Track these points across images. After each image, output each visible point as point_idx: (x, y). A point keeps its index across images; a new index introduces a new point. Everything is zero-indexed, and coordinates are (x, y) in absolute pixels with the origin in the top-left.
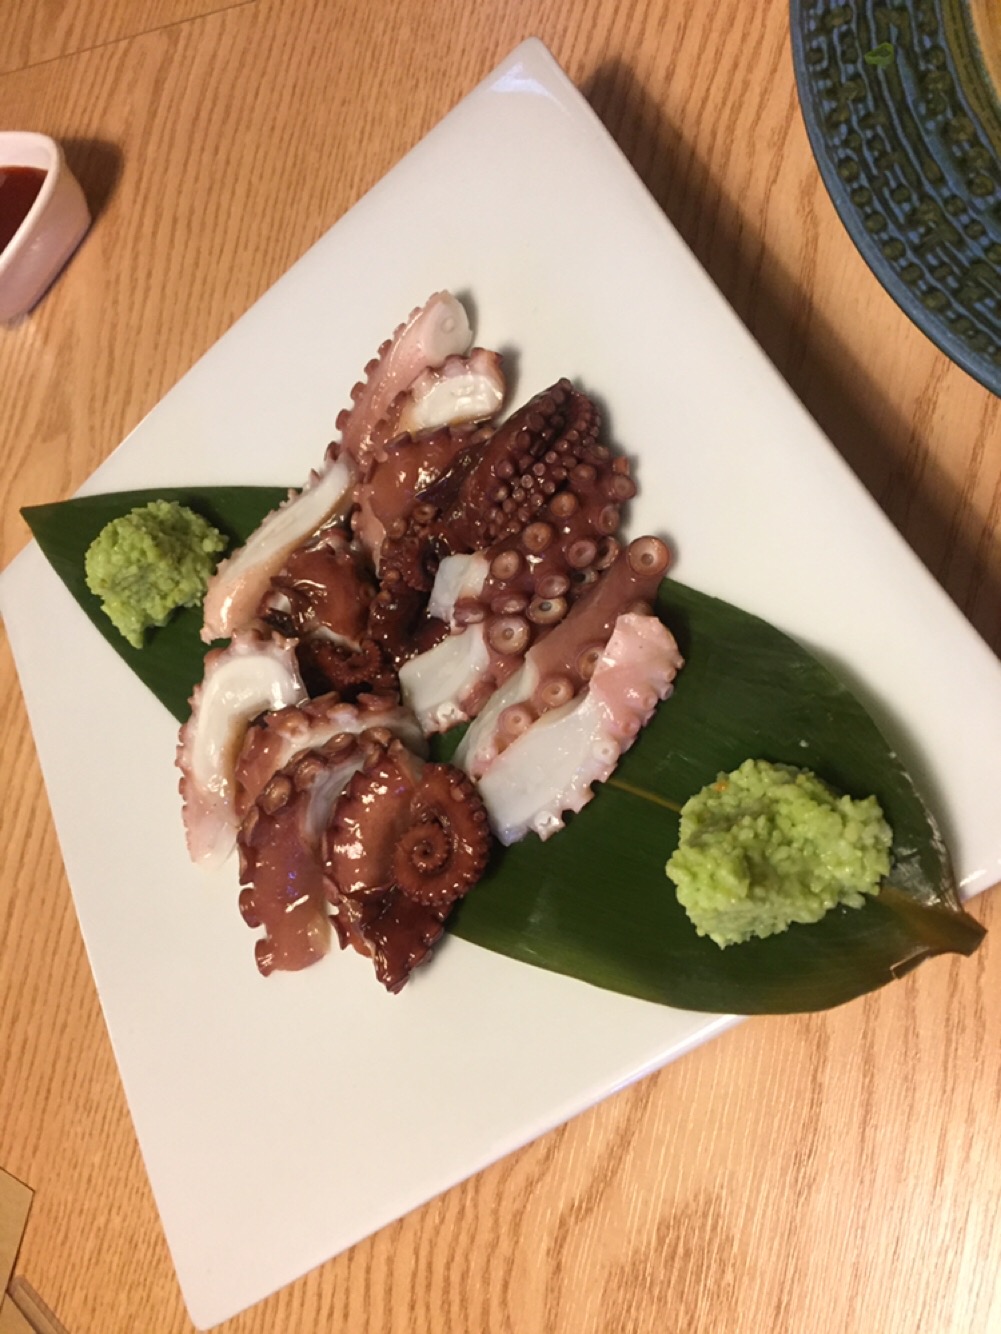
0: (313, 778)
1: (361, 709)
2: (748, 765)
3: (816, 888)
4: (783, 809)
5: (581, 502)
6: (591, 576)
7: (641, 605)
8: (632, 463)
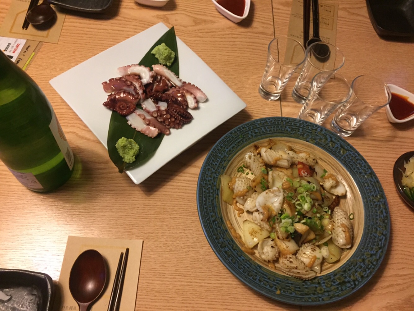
0: (131, 88)
1: (143, 94)
2: (138, 146)
3: (124, 155)
4: (132, 150)
5: (174, 122)
6: (165, 124)
7: (159, 131)
8: (181, 128)
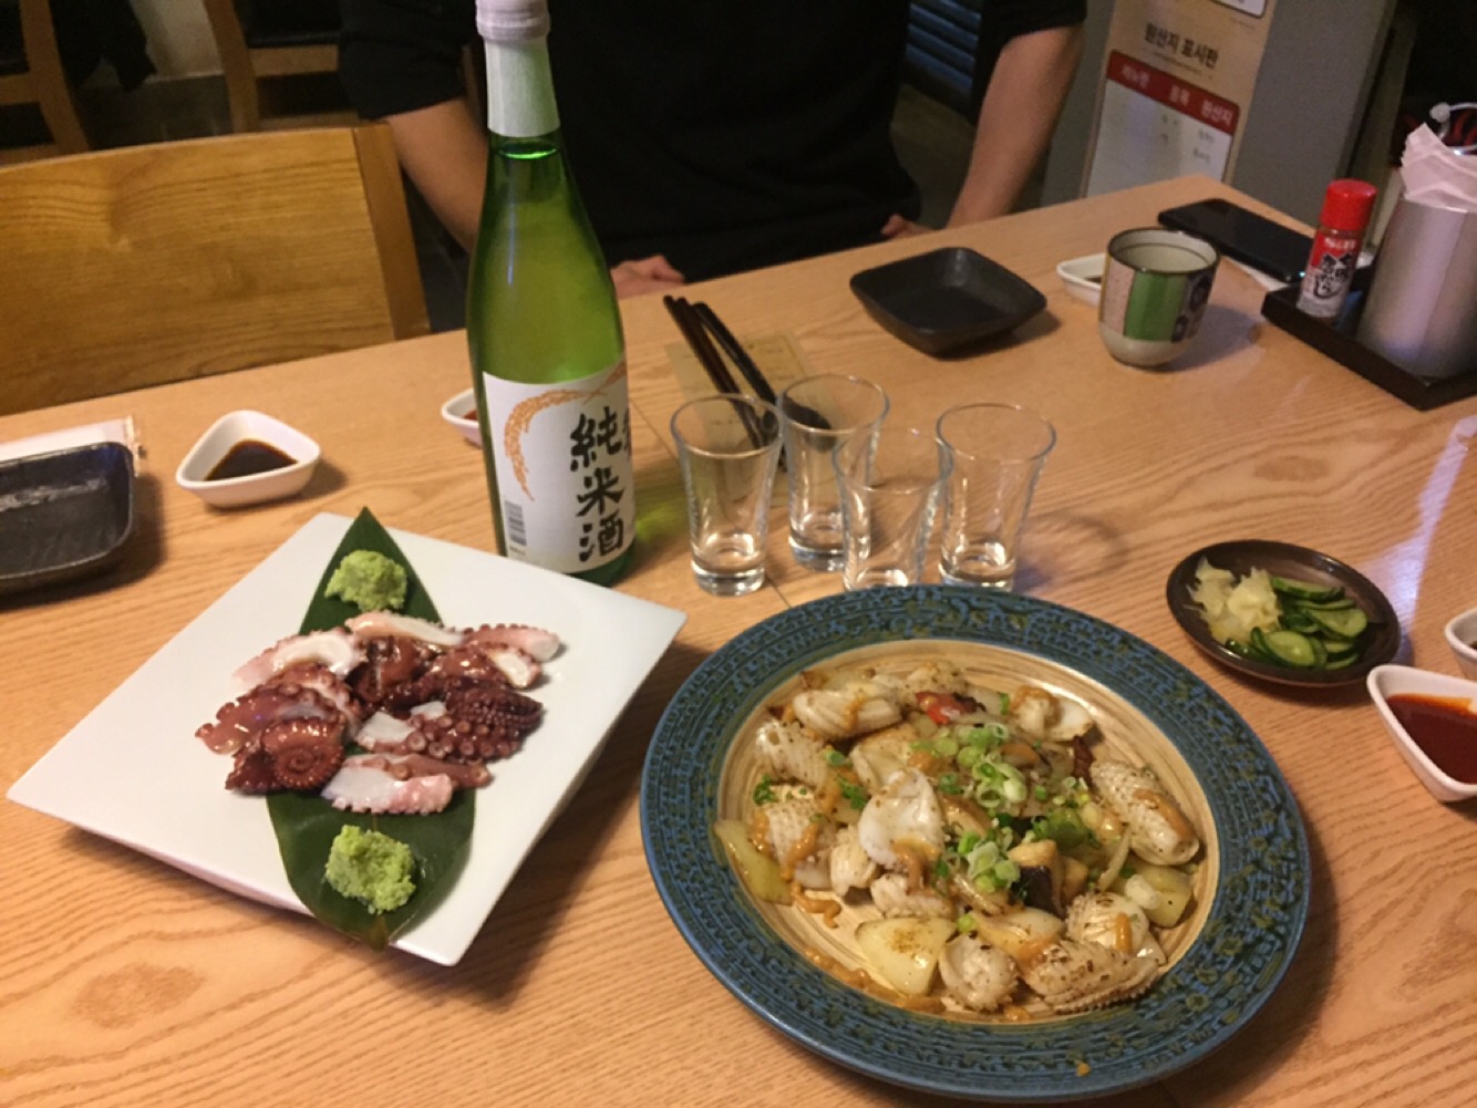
1: (350, 703)
7: (455, 783)
